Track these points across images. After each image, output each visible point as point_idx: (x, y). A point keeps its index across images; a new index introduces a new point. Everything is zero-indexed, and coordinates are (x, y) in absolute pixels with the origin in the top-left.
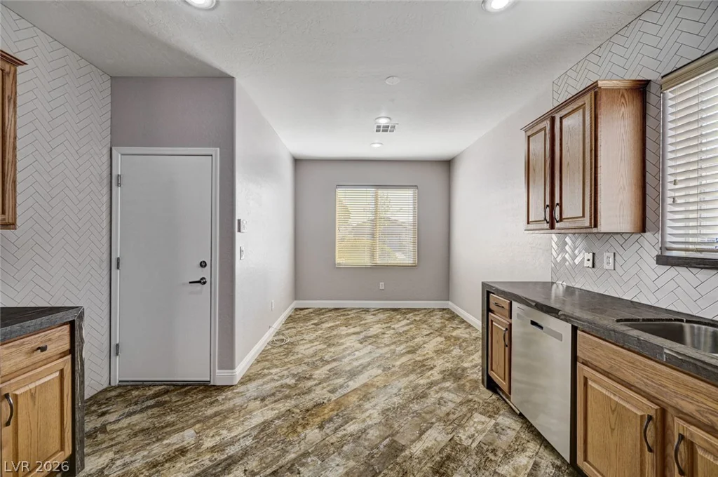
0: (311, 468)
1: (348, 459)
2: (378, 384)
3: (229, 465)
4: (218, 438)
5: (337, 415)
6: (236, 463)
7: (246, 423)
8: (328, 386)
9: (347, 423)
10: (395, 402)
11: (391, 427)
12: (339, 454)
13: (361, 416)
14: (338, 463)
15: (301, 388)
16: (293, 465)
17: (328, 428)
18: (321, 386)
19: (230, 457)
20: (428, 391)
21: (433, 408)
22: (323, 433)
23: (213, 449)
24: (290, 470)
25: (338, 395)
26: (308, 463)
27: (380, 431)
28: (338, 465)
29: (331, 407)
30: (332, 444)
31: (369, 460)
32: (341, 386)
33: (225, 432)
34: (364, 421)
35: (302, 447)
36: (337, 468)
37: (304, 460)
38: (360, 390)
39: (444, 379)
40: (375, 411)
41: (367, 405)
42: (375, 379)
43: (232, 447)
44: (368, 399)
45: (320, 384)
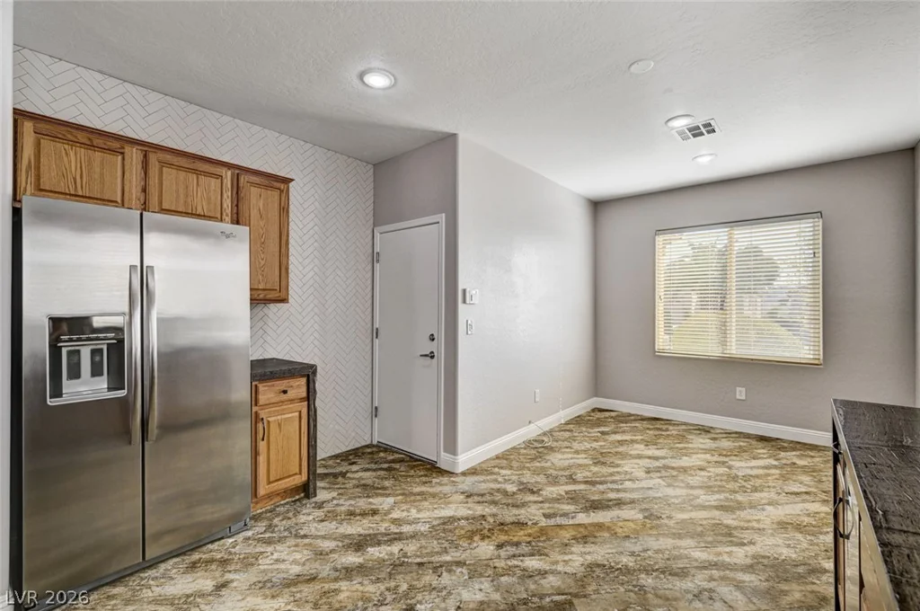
0: (453, 578)
1: (497, 590)
2: (619, 530)
3: (395, 539)
4: (405, 514)
5: (529, 542)
6: (400, 540)
7: (436, 511)
8: (549, 508)
9: (533, 555)
10: (622, 562)
11: (583, 587)
12: (492, 581)
13: (556, 556)
14: (483, 587)
15: (517, 499)
16: (441, 566)
17: (507, 551)
18: (542, 505)
19: (401, 533)
20: (693, 571)
21: (678, 595)
22: (496, 553)
23: (395, 521)
24: (435, 569)
25: (552, 522)
26: (455, 572)
27: (563, 583)
28: (481, 590)
29: (530, 531)
30: (495, 567)
31: (518, 604)
32: (565, 515)
33: (414, 511)
34: (557, 562)
35: (464, 556)
36: (477, 592)
37: (454, 568)
38: (586, 528)
39: (749, 568)
40: (580, 558)
41: (577, 548)
42: (621, 524)
43: (408, 526)
44: (585, 543)
45: (542, 502)
